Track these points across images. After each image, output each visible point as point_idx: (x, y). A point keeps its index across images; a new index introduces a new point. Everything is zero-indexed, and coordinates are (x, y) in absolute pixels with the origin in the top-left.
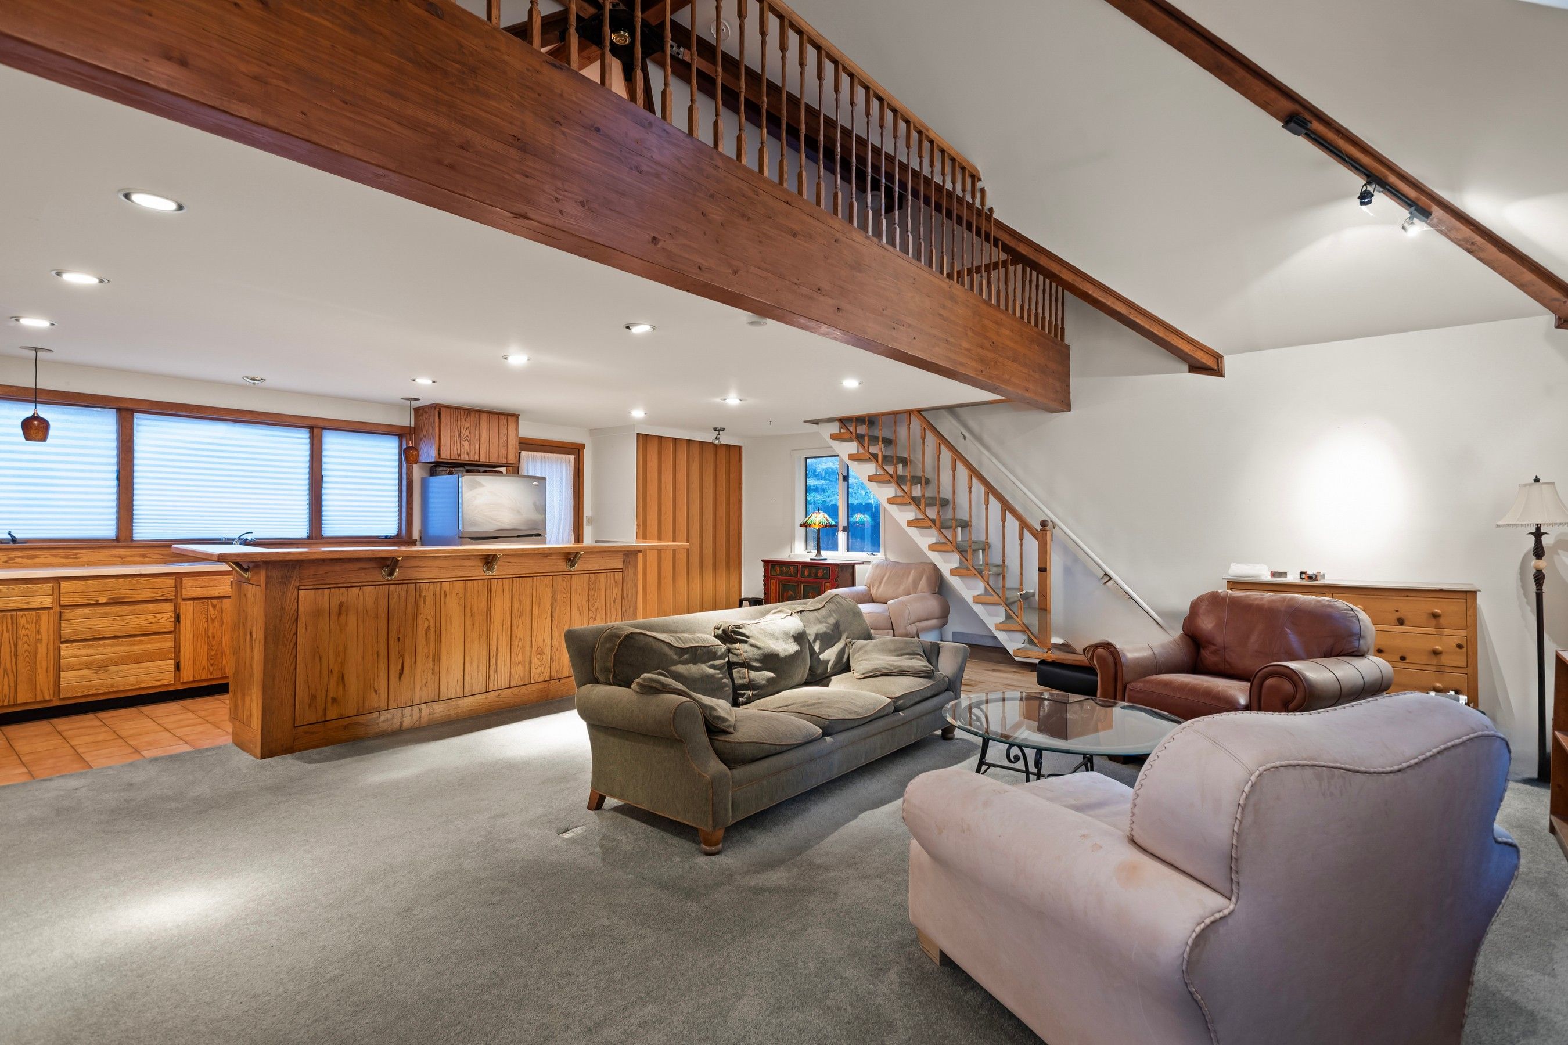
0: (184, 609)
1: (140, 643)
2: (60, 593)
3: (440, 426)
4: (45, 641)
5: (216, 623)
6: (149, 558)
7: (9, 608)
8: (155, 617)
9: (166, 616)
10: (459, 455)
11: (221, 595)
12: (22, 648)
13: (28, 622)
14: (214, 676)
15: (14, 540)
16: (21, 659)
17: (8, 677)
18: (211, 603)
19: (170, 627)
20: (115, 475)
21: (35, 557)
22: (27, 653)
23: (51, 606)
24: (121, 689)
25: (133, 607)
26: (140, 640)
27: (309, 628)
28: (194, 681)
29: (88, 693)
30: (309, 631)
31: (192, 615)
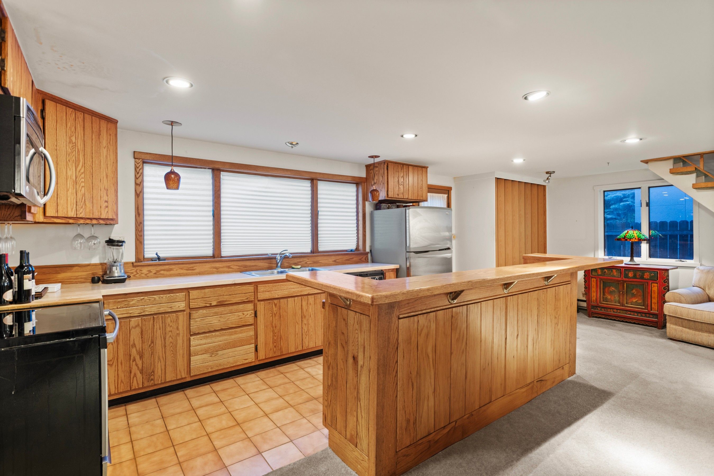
0: (259, 308)
1: (236, 333)
2: (189, 299)
3: (388, 175)
4: (181, 335)
5: (277, 317)
6: (232, 268)
7: (160, 312)
8: (244, 314)
9: (249, 313)
10: (398, 195)
11: (279, 297)
12: (169, 340)
13: (171, 321)
14: (277, 354)
15: (159, 259)
16: (168, 348)
17: (161, 362)
18: (274, 303)
19: (251, 321)
20: (211, 213)
21: (171, 270)
22: (171, 344)
23: (184, 309)
24: (225, 367)
25: (231, 308)
26: (235, 331)
27: (405, 355)
28: (266, 359)
29: (207, 371)
30: (405, 357)
31: (264, 312)
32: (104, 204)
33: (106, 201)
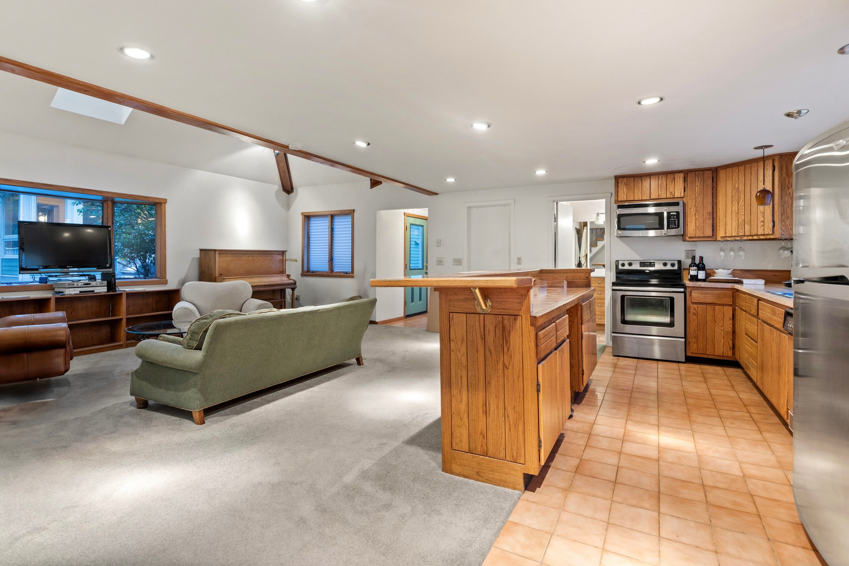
32: (760, 224)
33: (762, 222)
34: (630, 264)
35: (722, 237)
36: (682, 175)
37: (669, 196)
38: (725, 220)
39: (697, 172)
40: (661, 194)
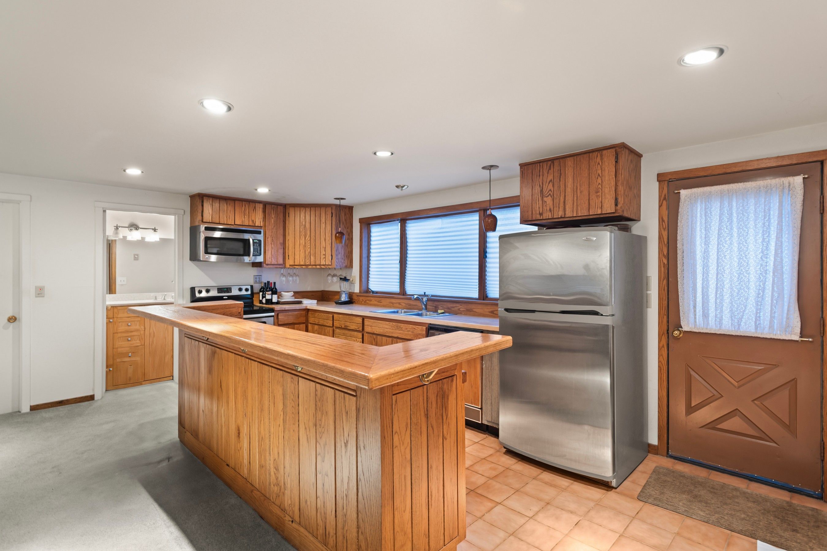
15: (373, 292)
18: (374, 337)
25: (351, 332)
32: (323, 257)
33: (324, 255)
34: (208, 291)
35: (290, 265)
36: (261, 206)
37: (251, 224)
38: (294, 250)
39: (273, 206)
40: (244, 221)
